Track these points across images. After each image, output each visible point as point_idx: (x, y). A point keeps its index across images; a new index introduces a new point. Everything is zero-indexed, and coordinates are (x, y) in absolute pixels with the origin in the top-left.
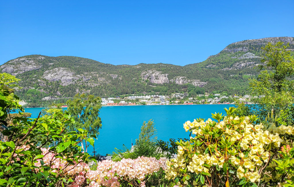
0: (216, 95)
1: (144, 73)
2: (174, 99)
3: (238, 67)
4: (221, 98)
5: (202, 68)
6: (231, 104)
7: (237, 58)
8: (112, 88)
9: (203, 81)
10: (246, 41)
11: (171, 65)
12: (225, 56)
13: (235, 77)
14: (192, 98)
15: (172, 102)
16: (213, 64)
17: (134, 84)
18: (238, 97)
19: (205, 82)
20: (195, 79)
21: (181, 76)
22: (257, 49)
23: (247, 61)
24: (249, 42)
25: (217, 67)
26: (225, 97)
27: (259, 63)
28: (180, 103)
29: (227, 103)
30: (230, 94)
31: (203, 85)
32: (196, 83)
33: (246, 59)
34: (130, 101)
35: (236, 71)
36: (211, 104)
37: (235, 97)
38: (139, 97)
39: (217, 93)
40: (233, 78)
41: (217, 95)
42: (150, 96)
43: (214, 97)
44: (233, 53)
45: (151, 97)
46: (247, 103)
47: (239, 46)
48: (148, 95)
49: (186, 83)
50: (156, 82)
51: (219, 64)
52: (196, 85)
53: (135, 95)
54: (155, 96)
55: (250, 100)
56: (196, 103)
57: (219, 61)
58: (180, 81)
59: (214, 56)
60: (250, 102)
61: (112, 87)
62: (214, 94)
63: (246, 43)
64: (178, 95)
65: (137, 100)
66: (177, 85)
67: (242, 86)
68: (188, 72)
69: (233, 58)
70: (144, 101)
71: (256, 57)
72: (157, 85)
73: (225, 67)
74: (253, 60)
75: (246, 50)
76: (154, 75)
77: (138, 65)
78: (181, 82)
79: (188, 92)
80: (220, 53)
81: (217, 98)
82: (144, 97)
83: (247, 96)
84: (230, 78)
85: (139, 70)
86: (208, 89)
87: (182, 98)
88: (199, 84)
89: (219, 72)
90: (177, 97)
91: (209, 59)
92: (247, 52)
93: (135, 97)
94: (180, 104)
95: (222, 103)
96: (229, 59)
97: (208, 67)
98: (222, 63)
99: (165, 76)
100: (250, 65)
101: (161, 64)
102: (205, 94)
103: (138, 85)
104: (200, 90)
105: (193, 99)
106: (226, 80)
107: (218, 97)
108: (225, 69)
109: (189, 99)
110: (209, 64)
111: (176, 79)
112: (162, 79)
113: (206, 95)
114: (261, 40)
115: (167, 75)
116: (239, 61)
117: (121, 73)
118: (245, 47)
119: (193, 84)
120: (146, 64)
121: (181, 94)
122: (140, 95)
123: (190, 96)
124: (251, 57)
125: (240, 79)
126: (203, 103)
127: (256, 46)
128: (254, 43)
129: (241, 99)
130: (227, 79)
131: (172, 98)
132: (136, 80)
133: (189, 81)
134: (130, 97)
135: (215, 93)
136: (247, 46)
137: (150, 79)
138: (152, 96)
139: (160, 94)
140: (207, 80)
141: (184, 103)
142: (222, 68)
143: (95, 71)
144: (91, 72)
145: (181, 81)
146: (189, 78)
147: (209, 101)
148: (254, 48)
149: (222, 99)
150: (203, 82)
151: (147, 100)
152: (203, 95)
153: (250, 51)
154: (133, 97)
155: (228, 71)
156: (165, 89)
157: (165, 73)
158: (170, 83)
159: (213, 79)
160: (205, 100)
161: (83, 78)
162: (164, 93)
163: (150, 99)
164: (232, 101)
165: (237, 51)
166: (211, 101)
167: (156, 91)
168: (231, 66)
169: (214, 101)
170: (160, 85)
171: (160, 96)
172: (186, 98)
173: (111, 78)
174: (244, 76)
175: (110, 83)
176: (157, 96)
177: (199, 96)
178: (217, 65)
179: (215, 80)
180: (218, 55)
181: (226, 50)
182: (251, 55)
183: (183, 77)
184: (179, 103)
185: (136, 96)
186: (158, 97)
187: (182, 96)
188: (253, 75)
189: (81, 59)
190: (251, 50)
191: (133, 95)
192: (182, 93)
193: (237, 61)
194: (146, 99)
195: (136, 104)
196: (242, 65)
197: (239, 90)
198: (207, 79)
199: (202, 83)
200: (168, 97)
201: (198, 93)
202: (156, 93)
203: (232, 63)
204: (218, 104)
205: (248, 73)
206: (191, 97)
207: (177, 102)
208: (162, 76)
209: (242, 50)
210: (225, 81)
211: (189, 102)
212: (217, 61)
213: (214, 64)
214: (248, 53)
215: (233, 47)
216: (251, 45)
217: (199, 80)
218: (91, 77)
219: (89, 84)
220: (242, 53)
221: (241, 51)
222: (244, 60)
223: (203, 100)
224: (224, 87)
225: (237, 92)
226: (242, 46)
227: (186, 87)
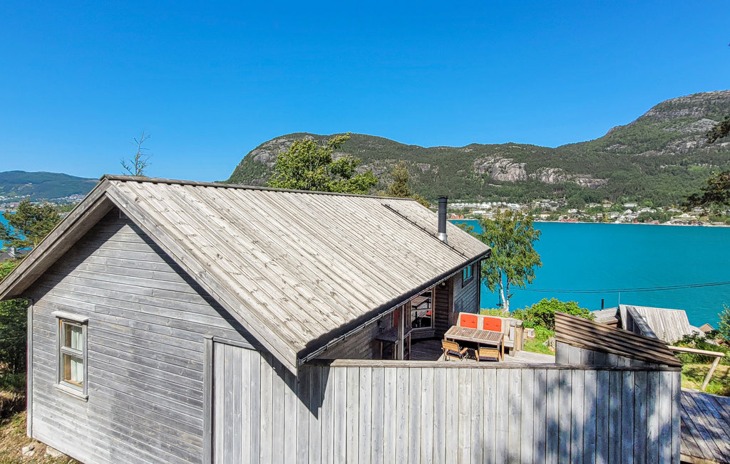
0: (627, 205)
1: (479, 162)
2: (539, 211)
3: (678, 148)
4: (639, 212)
5: (596, 151)
6: (664, 224)
7: (676, 131)
8: (421, 188)
9: (599, 178)
10: (700, 94)
11: (531, 145)
12: (648, 127)
13: (671, 169)
14: (575, 211)
15: (534, 215)
16: (619, 143)
17: (459, 181)
18: (678, 211)
19: (604, 178)
20: (582, 173)
21: (552, 168)
23: (699, 136)
24: (706, 98)
25: (630, 149)
26: (648, 210)
28: (552, 218)
29: (653, 223)
30: (660, 205)
31: (598, 186)
32: (582, 181)
33: (697, 133)
34: (454, 212)
35: (673, 158)
36: (617, 222)
37: (672, 210)
38: (470, 205)
39: (631, 201)
40: (665, 171)
41: (632, 205)
42: (490, 203)
43: (624, 209)
44: (667, 120)
45: (493, 206)
46: (700, 223)
47: (682, 106)
48: (487, 202)
49: (562, 179)
50: (501, 177)
51: (635, 142)
52: (583, 184)
53: (462, 202)
54: (500, 203)
55: (706, 218)
56: (584, 219)
57: (634, 137)
58: (549, 176)
59: (623, 127)
60: (708, 221)
61: (420, 185)
62: (622, 203)
63: (697, 101)
64: (546, 203)
65: (467, 210)
66: (544, 183)
68: (567, 160)
69: (668, 130)
70: (480, 212)
72: (503, 183)
73: (647, 149)
75: (697, 113)
76: (497, 165)
77: (468, 147)
78: (551, 179)
79: (566, 198)
80: (638, 120)
81: (629, 211)
82: (479, 204)
83: (699, 210)
84: (660, 172)
85: (470, 155)
86: (611, 193)
87: (554, 209)
88: (590, 182)
89: (634, 160)
90: (543, 206)
91: (612, 133)
92: (700, 119)
93: (463, 204)
94: (551, 221)
95: (643, 222)
96: (658, 132)
97: (609, 148)
98: (642, 142)
99: (520, 168)
101: (512, 144)
102: (604, 203)
103: (468, 183)
104: (592, 195)
105: (578, 212)
106: (651, 177)
107: (632, 210)
108: (647, 154)
109: (569, 211)
110: (612, 143)
111: (541, 172)
112: (515, 173)
113: (605, 206)
115: (523, 165)
116: (680, 137)
117: (438, 162)
118: (695, 108)
119: (578, 183)
120: (481, 145)
121: (553, 202)
122: (472, 202)
123: (570, 207)
124: (710, 128)
125: (681, 174)
126: (601, 220)
127: (723, 106)
128: (718, 98)
129: (686, 216)
130: (651, 174)
131: (534, 208)
132: (463, 175)
133: (569, 176)
134: (453, 205)
135: (626, 202)
136: (701, 105)
137: (491, 172)
138: (495, 204)
139: (509, 202)
140: (607, 176)
141: (560, 219)
142: (641, 152)
143: (393, 158)
144: (386, 161)
145: (552, 176)
146: (567, 171)
147: (613, 217)
148: (717, 109)
149: (643, 214)
150: (599, 180)
151: (485, 212)
152: (599, 205)
153: (707, 117)
154: (457, 204)
155: (654, 158)
156: (520, 191)
157: (520, 162)
158: (530, 180)
159: (621, 172)
160: (604, 215)
161: (373, 170)
162: (518, 198)
163: (489, 210)
164: (665, 219)
165: (675, 116)
166: (616, 218)
167: (501, 194)
168: (662, 147)
169: (624, 217)
170: (510, 183)
171: (510, 205)
172: (562, 209)
173: (419, 171)
174: (693, 168)
175: (418, 179)
176: (505, 203)
177: (591, 206)
178: (629, 145)
179: (625, 175)
180: (633, 125)
181: (651, 114)
182: (710, 125)
183: (556, 169)
184: (548, 219)
185: (465, 202)
186: (506, 207)
187: (554, 205)
188: (713, 166)
189: (368, 138)
190: (710, 114)
191: (459, 201)
192: (554, 200)
193: (677, 137)
194: (483, 209)
195: (465, 217)
196: (689, 144)
197: (681, 197)
198: (608, 173)
199: (597, 182)
200: (525, 206)
201: (589, 200)
202: (502, 198)
203: (665, 141)
204: (633, 223)
205: (702, 162)
206: (574, 208)
207: (543, 216)
208: (514, 167)
209: (689, 115)
210: (647, 177)
211: (569, 218)
212: (629, 138)
213: (624, 144)
214: (704, 120)
215: (666, 108)
216: (710, 103)
217: (589, 176)
218: (385, 168)
219: (382, 181)
220: (689, 119)
221: (685, 116)
222: (693, 134)
223: (600, 215)
224: (647, 189)
225: (677, 201)
226: (690, 107)
227: (562, 189)
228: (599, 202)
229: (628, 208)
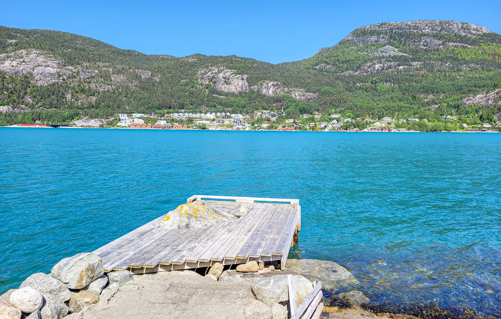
0: (333, 116)
1: (203, 71)
2: (261, 121)
3: (369, 70)
4: (343, 122)
5: (307, 68)
6: (363, 131)
7: (368, 55)
8: (140, 96)
9: (310, 92)
10: (385, 24)
11: (253, 59)
12: (348, 49)
13: (364, 87)
14: (291, 121)
15: (256, 125)
16: (326, 62)
17: (182, 90)
18: (372, 121)
19: (314, 93)
20: (297, 86)
21: (271, 80)
22: (403, 39)
23: (384, 60)
24: (390, 27)
25: (333, 69)
26: (349, 120)
27: (405, 65)
28: (272, 127)
29: (355, 130)
30: (358, 116)
31: (310, 99)
32: (297, 94)
33: (383, 57)
34: (177, 121)
35: (366, 77)
37: (368, 119)
38: (194, 115)
39: (335, 113)
40: (361, 88)
41: (337, 116)
42: (214, 114)
43: (331, 119)
44: (361, 45)
45: (217, 117)
46: (389, 129)
47: (372, 33)
48: (211, 113)
49: (281, 93)
50: (225, 88)
51: (337, 63)
52: (298, 97)
53: (185, 112)
54: (224, 114)
55: (393, 125)
56: (300, 128)
57: (337, 58)
58: (269, 89)
59: (329, 49)
60: (394, 128)
61: (139, 93)
62: (330, 115)
63: (385, 28)
64: (266, 114)
65: (190, 120)
66: (265, 96)
67: (378, 102)
68: (284, 75)
69: (362, 53)
70: (204, 122)
71: (401, 54)
72: (227, 94)
73: (347, 69)
74: (395, 58)
75: (383, 40)
76: (221, 75)
77: (192, 56)
78: (271, 92)
79: (284, 110)
80: (340, 43)
81: (335, 121)
82: (203, 115)
83: (387, 119)
84: (356, 89)
85: (193, 65)
86: (320, 105)
87: (274, 119)
88: (303, 96)
89: (337, 78)
90: (264, 117)
91: (319, 54)
92: (385, 45)
93: (187, 114)
94: (272, 130)
95: (347, 129)
96: (355, 55)
97: (317, 67)
98: (343, 63)
99: (243, 79)
100: (390, 67)
101: (235, 57)
102: (315, 114)
103: (192, 93)
104: (306, 107)
105: (294, 122)
106: (349, 93)
107: (337, 121)
108: (347, 73)
109: (287, 121)
110: (321, 62)
111: (262, 85)
112: (238, 84)
113: (316, 117)
114: (410, 23)
115: (245, 76)
116: (371, 60)
117: (159, 70)
118: (382, 35)
119: (293, 96)
120: (205, 56)
121: (272, 112)
122: (196, 112)
123: (287, 118)
124: (392, 54)
125: (372, 91)
126: (313, 129)
127: (401, 35)
128: (398, 28)
129: (378, 124)
130: (350, 91)
131: (256, 118)
132: (187, 84)
133: (286, 90)
134: (176, 114)
135: (332, 113)
136: (386, 33)
137: (215, 83)
138: (219, 114)
139: (233, 112)
140: (317, 91)
141: (279, 128)
142: (343, 72)
143: (106, 61)
144: (97, 63)
145: (271, 89)
146: (285, 84)
147: (323, 126)
148: (397, 38)
149: (345, 123)
150: (311, 94)
151: (209, 122)
152: (311, 116)
153: (390, 44)
154: (181, 114)
155: (352, 77)
156: (243, 102)
157: (242, 73)
158: (252, 92)
159: (327, 88)
160: (315, 125)
161: (81, 73)
162: (241, 109)
163: (214, 120)
164: (364, 127)
165: (368, 42)
166: (326, 127)
167: (226, 105)
168: (358, 68)
169: (331, 126)
170: (233, 94)
171: (233, 115)
172: (281, 119)
173: (137, 77)
174: (380, 86)
175: (136, 86)
176: (228, 114)
177: (305, 117)
178: (333, 65)
179: (331, 90)
180: (336, 48)
181: (350, 38)
182: (392, 51)
183: (275, 83)
184: (268, 128)
185: (188, 113)
186: (230, 117)
187: (273, 116)
188: (394, 85)
189: (76, 37)
190: (392, 41)
191: (183, 111)
192: (274, 111)
193: (369, 59)
194: (208, 120)
195: (188, 127)
196: (377, 66)
197: (374, 109)
198: (318, 88)
199: (309, 95)
200: (248, 116)
201: (303, 111)
202: (226, 109)
203: (360, 63)
204: (339, 131)
205: (386, 81)
206: (291, 118)
207: (265, 125)
208: (237, 78)
209: (377, 41)
210: (347, 93)
211: (287, 127)
212: (333, 59)
213: (329, 64)
214: (388, 46)
215: (361, 34)
216: (392, 32)
217: (303, 90)
218: (96, 71)
219: (93, 86)
220: (377, 45)
221: (374, 42)
222: (380, 58)
223: (312, 124)
224: (348, 103)
225: (370, 113)
226: (379, 34)
227: (280, 102)
228: (311, 114)
229: (334, 119)
